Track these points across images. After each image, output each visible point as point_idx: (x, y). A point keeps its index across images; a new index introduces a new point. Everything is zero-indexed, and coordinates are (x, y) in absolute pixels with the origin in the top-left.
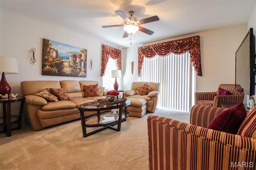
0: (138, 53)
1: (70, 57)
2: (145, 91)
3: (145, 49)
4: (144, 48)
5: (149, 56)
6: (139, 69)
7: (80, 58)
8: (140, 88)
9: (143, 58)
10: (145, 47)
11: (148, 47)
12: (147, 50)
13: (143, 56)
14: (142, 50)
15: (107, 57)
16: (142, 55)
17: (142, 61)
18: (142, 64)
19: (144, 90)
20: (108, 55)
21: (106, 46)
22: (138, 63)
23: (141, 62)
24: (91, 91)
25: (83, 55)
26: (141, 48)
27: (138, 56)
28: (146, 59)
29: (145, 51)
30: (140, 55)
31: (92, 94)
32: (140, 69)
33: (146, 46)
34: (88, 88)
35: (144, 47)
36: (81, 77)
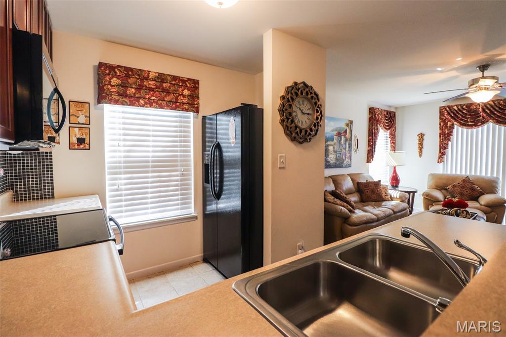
0: (440, 118)
1: (335, 137)
2: (467, 193)
3: (458, 111)
4: (456, 109)
5: (470, 123)
6: (440, 148)
7: (345, 136)
8: (454, 186)
9: (453, 128)
10: (459, 107)
11: (467, 107)
12: (463, 113)
13: (453, 125)
14: (449, 111)
15: (377, 129)
16: (450, 121)
17: (450, 134)
18: (449, 140)
19: (465, 191)
20: (378, 125)
21: (376, 108)
22: (440, 137)
23: (445, 136)
24: (373, 191)
25: (348, 131)
26: (447, 109)
27: (440, 124)
28: (460, 129)
29: (459, 114)
30: (444, 121)
31: (374, 197)
32: (443, 148)
33: (460, 105)
34: (367, 187)
35: (456, 106)
36: (346, 167)
